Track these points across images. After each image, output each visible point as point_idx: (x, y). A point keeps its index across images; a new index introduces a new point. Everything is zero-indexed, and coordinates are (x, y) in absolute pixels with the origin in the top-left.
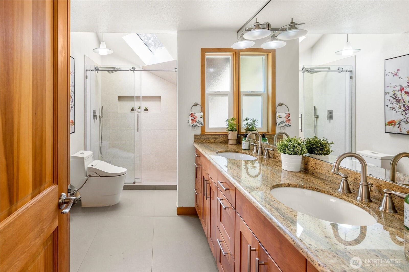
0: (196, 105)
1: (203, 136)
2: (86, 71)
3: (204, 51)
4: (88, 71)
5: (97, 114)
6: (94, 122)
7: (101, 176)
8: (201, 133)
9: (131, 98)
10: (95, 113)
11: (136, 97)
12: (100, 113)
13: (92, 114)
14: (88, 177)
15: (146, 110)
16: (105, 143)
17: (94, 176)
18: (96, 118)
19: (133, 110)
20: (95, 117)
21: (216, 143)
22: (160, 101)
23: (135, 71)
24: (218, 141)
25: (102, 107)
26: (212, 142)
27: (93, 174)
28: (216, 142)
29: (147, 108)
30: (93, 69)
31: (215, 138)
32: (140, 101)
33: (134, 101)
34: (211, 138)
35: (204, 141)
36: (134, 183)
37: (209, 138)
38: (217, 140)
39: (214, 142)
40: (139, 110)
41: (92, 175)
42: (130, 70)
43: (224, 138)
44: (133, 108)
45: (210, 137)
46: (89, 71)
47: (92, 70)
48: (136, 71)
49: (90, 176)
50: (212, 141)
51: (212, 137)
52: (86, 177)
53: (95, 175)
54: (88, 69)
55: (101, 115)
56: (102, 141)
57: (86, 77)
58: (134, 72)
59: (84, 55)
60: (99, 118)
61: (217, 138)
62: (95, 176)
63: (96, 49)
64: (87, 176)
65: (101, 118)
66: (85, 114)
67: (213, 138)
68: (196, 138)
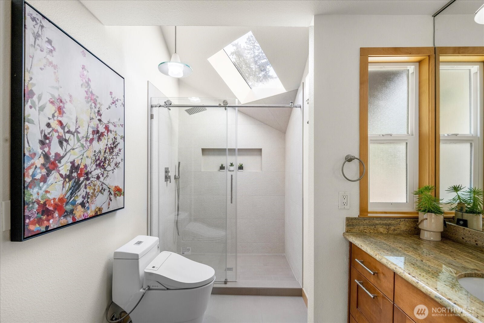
0: (349, 159)
1: (365, 220)
2: (152, 107)
3: (365, 53)
4: (154, 107)
5: (172, 174)
6: (167, 186)
7: (168, 289)
8: (360, 214)
9: (220, 151)
10: (167, 171)
11: (229, 149)
12: (176, 172)
13: (163, 175)
14: (144, 289)
15: (241, 168)
16: (183, 215)
17: (156, 288)
18: (169, 179)
19: (222, 168)
20: (167, 178)
21: (390, 234)
22: (261, 155)
23: (227, 106)
24: (394, 230)
25: (179, 163)
26: (381, 233)
27: (153, 284)
28: (390, 232)
29: (242, 165)
30: (162, 104)
31: (389, 225)
32: (235, 155)
33: (225, 155)
34: (380, 224)
35: (365, 231)
36: (226, 282)
37: (377, 224)
38: (393, 228)
39: (386, 232)
40: (232, 168)
41: (153, 286)
42: (220, 106)
43: (406, 225)
44: (222, 165)
45: (377, 222)
46: (156, 107)
47: (160, 106)
48: (229, 107)
49: (149, 289)
50: (381, 230)
51: (382, 222)
52: (142, 290)
53: (158, 286)
54: (154, 103)
55: (177, 175)
56: (180, 212)
57: (152, 117)
58: (226, 109)
59: (148, 81)
60: (175, 178)
61: (393, 225)
62: (158, 288)
63: (164, 63)
64: (144, 287)
65: (177, 180)
66: (149, 174)
67: (383, 224)
68: (351, 223)
